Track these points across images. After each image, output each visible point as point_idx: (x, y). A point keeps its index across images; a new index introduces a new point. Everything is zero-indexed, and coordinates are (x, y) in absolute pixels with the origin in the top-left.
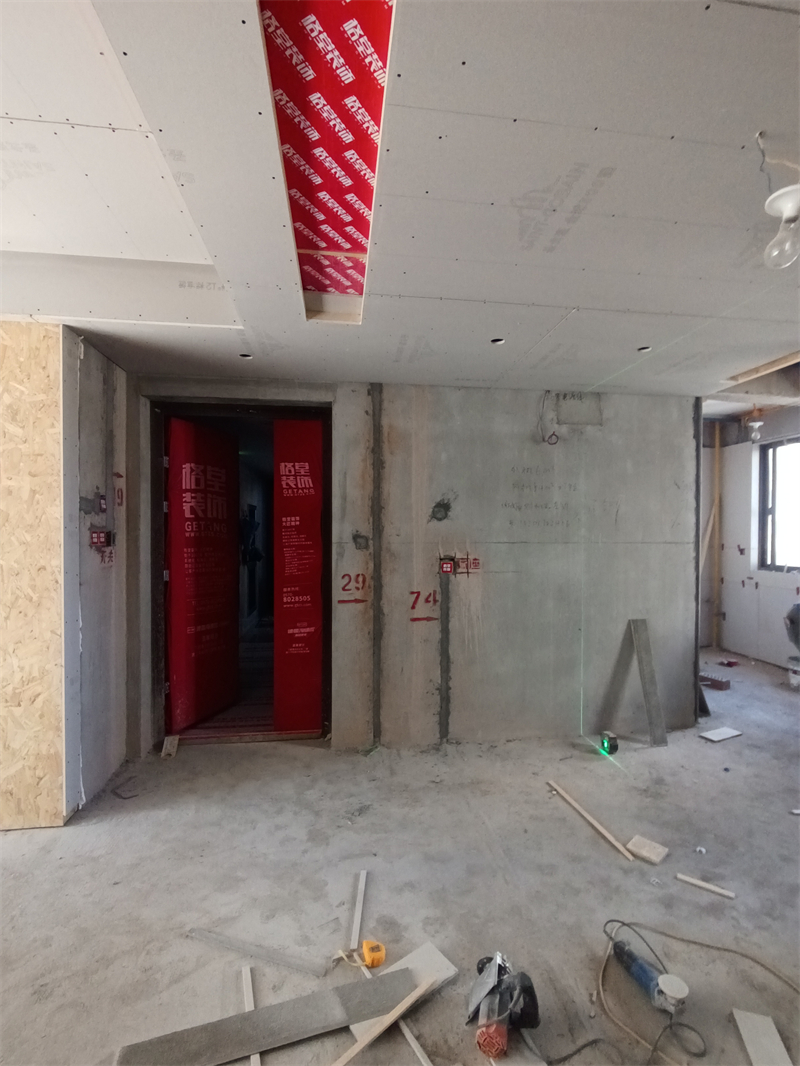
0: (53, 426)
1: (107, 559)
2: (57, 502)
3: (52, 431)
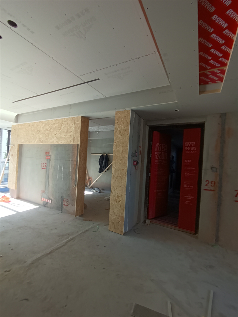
0: (127, 135)
1: (136, 169)
2: (127, 154)
3: (127, 136)
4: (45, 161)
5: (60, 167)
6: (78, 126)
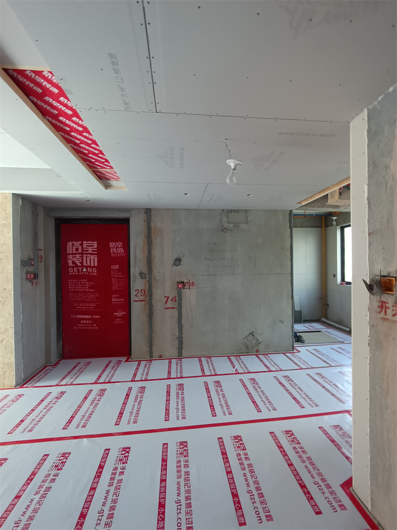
0: (8, 233)
1: (34, 285)
2: (10, 263)
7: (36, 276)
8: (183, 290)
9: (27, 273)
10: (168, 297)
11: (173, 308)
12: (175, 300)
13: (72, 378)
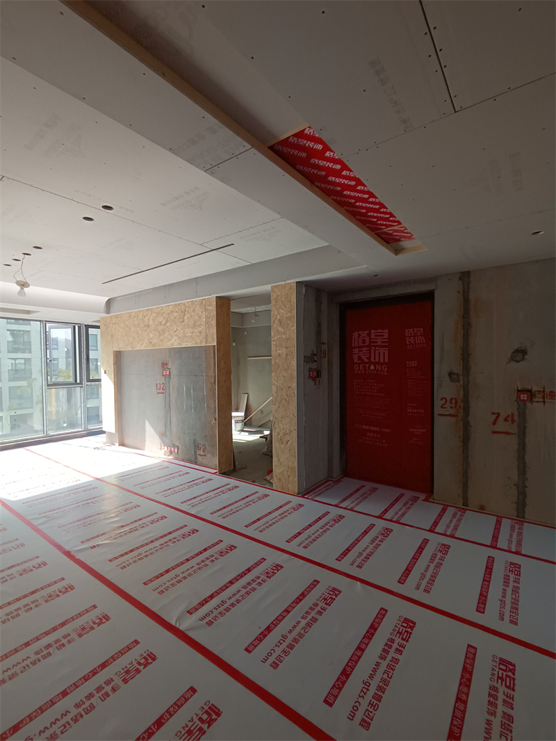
1: (318, 384)
2: (294, 359)
3: (292, 328)
4: (162, 380)
5: (188, 389)
6: (212, 314)
7: (319, 374)
8: (529, 404)
9: (310, 370)
10: (499, 414)
11: (507, 433)
12: (513, 421)
13: (353, 502)
